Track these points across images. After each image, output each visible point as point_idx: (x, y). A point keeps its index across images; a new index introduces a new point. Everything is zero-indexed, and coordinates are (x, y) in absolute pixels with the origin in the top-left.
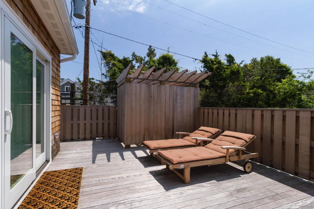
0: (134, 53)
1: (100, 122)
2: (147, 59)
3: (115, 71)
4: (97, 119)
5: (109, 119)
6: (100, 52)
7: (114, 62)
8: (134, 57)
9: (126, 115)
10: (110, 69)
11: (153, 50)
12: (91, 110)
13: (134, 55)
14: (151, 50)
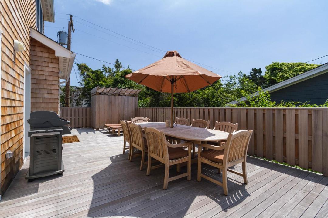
0: (104, 65)
1: (81, 117)
2: (115, 70)
3: (89, 81)
4: (79, 116)
5: (86, 116)
6: (77, 64)
7: (88, 73)
8: (104, 69)
9: (96, 112)
10: (85, 78)
11: (119, 63)
12: (75, 110)
13: (104, 67)
14: (118, 63)
